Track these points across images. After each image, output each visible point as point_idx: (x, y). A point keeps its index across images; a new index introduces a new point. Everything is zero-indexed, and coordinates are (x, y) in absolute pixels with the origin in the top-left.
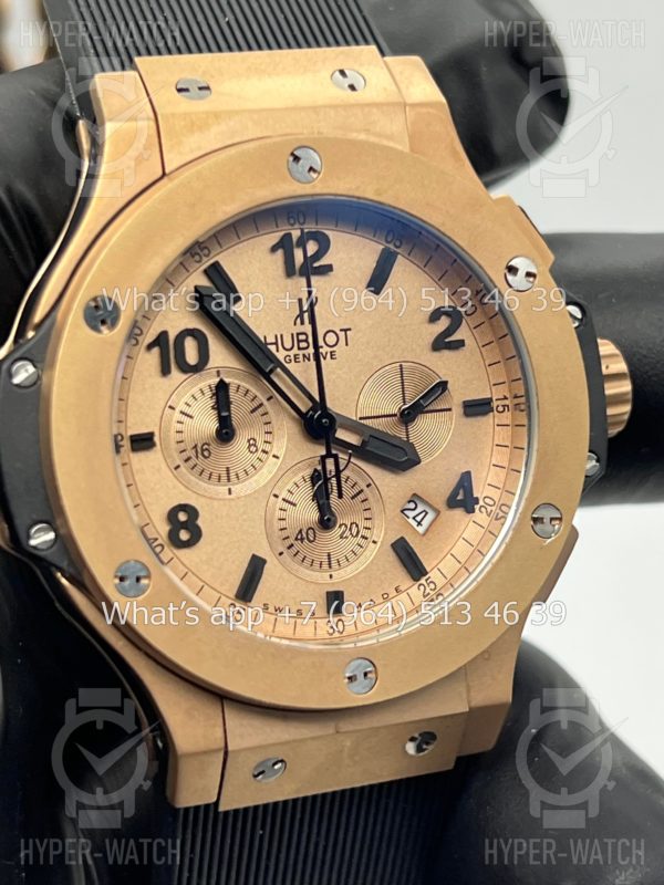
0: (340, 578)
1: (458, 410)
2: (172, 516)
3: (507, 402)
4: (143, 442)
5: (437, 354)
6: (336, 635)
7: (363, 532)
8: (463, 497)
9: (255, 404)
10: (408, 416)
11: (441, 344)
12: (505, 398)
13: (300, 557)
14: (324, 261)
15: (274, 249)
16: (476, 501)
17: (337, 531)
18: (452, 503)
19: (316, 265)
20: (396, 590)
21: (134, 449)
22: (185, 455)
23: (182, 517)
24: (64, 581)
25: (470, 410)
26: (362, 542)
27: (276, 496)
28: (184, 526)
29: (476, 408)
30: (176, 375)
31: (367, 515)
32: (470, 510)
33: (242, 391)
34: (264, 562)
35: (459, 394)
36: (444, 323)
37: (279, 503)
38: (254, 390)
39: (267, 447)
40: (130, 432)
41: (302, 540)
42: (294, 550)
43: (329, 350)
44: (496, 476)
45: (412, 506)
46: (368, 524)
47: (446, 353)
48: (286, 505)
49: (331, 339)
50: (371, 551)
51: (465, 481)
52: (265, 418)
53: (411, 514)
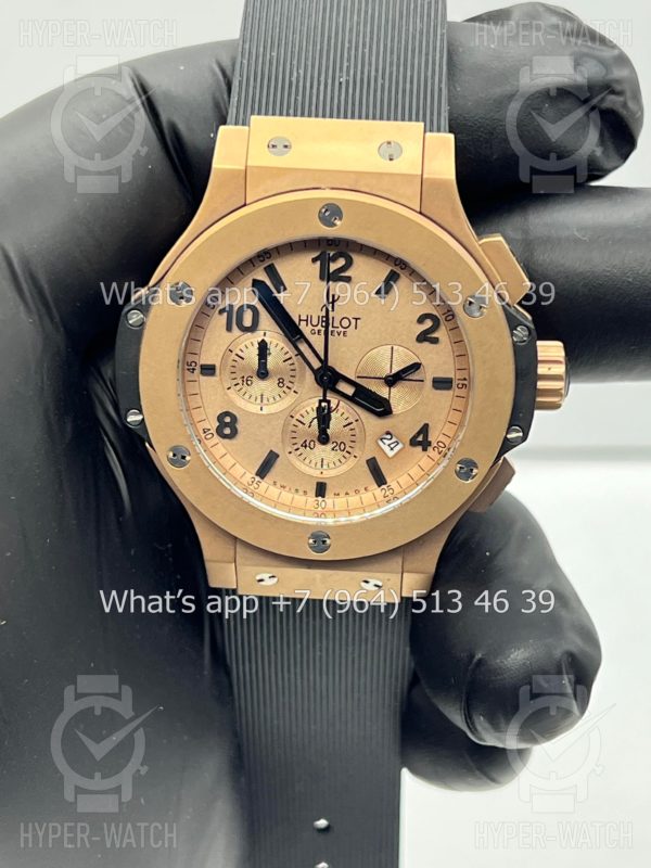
0: (328, 474)
1: (429, 383)
2: (220, 418)
3: (465, 382)
4: (209, 370)
5: (419, 345)
6: (320, 509)
7: (348, 449)
8: (421, 440)
9: (287, 356)
10: (392, 380)
11: (424, 337)
12: (465, 379)
13: (303, 457)
14: (346, 274)
15: (314, 260)
16: (430, 444)
17: (329, 446)
18: (413, 442)
19: (342, 274)
20: (366, 489)
21: (202, 373)
22: (235, 382)
23: (228, 420)
24: (147, 445)
25: (436, 385)
26: (347, 455)
27: (292, 417)
28: (227, 425)
29: (442, 384)
30: (236, 331)
31: (353, 438)
32: (425, 449)
33: (279, 348)
34: (278, 456)
35: (430, 372)
36: (428, 324)
37: (294, 421)
38: (286, 349)
39: (290, 385)
40: (203, 362)
41: (306, 447)
42: (298, 452)
43: (343, 330)
44: (450, 430)
45: (389, 437)
46: (352, 444)
47: (426, 344)
48: (298, 423)
49: (345, 323)
50: (352, 462)
51: (425, 430)
52: (292, 367)
53: (387, 442)
